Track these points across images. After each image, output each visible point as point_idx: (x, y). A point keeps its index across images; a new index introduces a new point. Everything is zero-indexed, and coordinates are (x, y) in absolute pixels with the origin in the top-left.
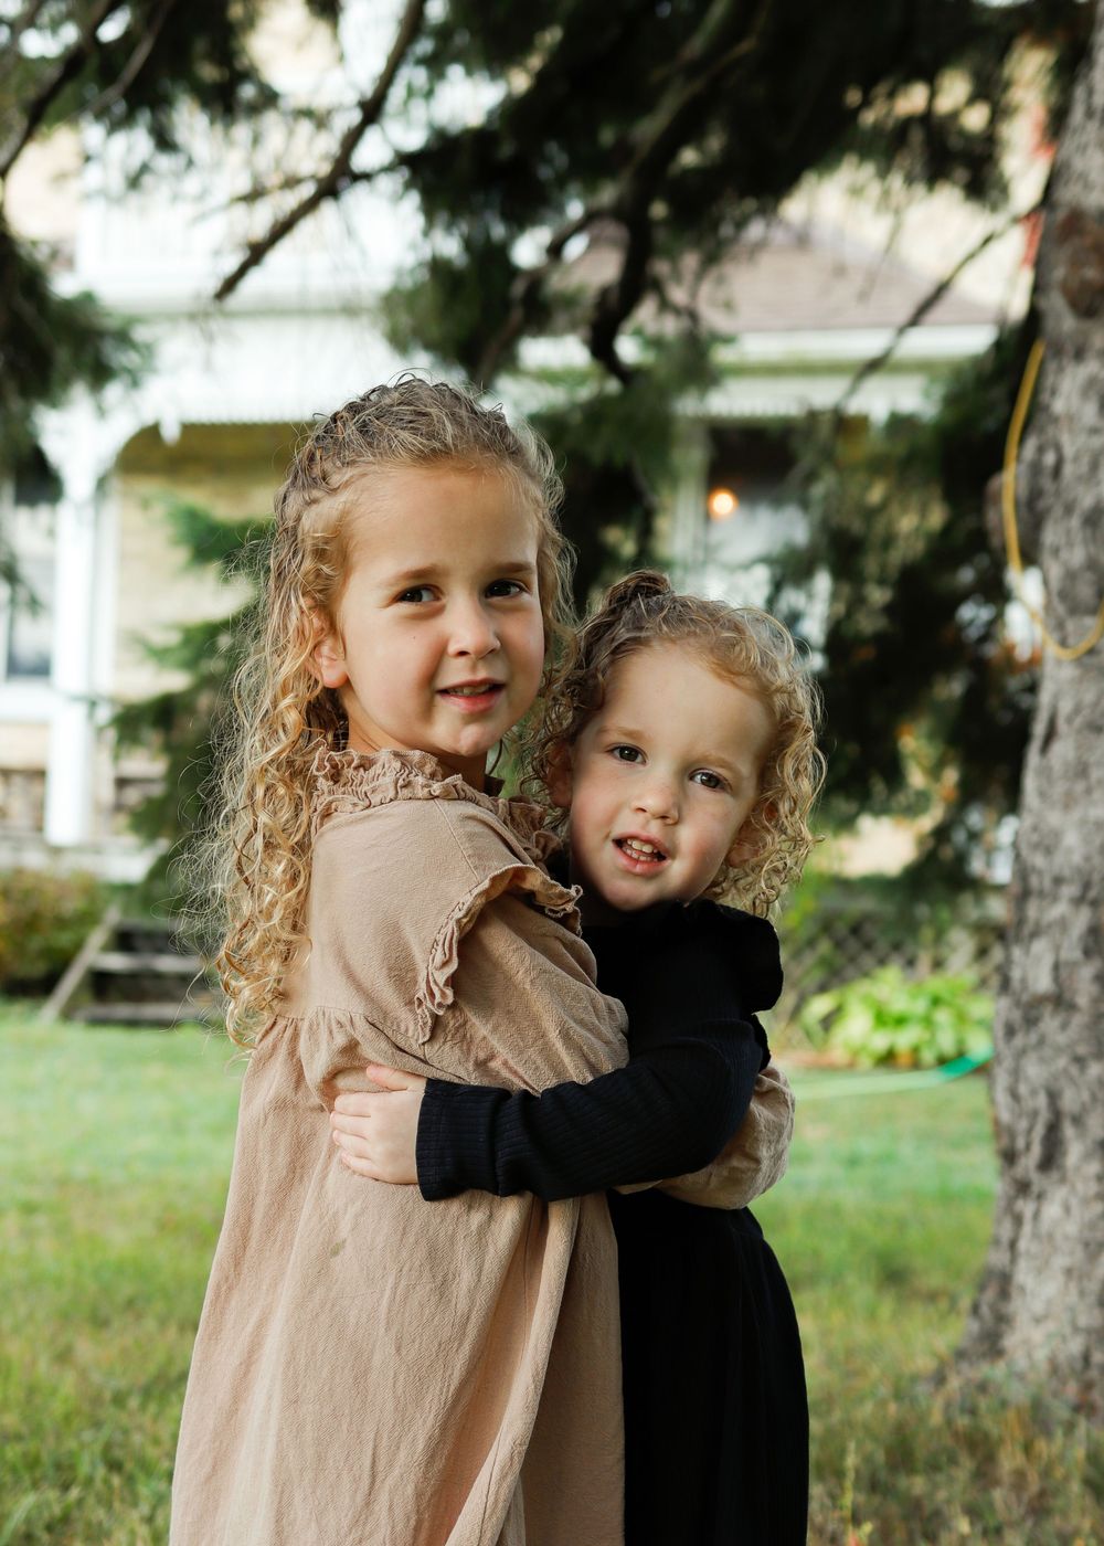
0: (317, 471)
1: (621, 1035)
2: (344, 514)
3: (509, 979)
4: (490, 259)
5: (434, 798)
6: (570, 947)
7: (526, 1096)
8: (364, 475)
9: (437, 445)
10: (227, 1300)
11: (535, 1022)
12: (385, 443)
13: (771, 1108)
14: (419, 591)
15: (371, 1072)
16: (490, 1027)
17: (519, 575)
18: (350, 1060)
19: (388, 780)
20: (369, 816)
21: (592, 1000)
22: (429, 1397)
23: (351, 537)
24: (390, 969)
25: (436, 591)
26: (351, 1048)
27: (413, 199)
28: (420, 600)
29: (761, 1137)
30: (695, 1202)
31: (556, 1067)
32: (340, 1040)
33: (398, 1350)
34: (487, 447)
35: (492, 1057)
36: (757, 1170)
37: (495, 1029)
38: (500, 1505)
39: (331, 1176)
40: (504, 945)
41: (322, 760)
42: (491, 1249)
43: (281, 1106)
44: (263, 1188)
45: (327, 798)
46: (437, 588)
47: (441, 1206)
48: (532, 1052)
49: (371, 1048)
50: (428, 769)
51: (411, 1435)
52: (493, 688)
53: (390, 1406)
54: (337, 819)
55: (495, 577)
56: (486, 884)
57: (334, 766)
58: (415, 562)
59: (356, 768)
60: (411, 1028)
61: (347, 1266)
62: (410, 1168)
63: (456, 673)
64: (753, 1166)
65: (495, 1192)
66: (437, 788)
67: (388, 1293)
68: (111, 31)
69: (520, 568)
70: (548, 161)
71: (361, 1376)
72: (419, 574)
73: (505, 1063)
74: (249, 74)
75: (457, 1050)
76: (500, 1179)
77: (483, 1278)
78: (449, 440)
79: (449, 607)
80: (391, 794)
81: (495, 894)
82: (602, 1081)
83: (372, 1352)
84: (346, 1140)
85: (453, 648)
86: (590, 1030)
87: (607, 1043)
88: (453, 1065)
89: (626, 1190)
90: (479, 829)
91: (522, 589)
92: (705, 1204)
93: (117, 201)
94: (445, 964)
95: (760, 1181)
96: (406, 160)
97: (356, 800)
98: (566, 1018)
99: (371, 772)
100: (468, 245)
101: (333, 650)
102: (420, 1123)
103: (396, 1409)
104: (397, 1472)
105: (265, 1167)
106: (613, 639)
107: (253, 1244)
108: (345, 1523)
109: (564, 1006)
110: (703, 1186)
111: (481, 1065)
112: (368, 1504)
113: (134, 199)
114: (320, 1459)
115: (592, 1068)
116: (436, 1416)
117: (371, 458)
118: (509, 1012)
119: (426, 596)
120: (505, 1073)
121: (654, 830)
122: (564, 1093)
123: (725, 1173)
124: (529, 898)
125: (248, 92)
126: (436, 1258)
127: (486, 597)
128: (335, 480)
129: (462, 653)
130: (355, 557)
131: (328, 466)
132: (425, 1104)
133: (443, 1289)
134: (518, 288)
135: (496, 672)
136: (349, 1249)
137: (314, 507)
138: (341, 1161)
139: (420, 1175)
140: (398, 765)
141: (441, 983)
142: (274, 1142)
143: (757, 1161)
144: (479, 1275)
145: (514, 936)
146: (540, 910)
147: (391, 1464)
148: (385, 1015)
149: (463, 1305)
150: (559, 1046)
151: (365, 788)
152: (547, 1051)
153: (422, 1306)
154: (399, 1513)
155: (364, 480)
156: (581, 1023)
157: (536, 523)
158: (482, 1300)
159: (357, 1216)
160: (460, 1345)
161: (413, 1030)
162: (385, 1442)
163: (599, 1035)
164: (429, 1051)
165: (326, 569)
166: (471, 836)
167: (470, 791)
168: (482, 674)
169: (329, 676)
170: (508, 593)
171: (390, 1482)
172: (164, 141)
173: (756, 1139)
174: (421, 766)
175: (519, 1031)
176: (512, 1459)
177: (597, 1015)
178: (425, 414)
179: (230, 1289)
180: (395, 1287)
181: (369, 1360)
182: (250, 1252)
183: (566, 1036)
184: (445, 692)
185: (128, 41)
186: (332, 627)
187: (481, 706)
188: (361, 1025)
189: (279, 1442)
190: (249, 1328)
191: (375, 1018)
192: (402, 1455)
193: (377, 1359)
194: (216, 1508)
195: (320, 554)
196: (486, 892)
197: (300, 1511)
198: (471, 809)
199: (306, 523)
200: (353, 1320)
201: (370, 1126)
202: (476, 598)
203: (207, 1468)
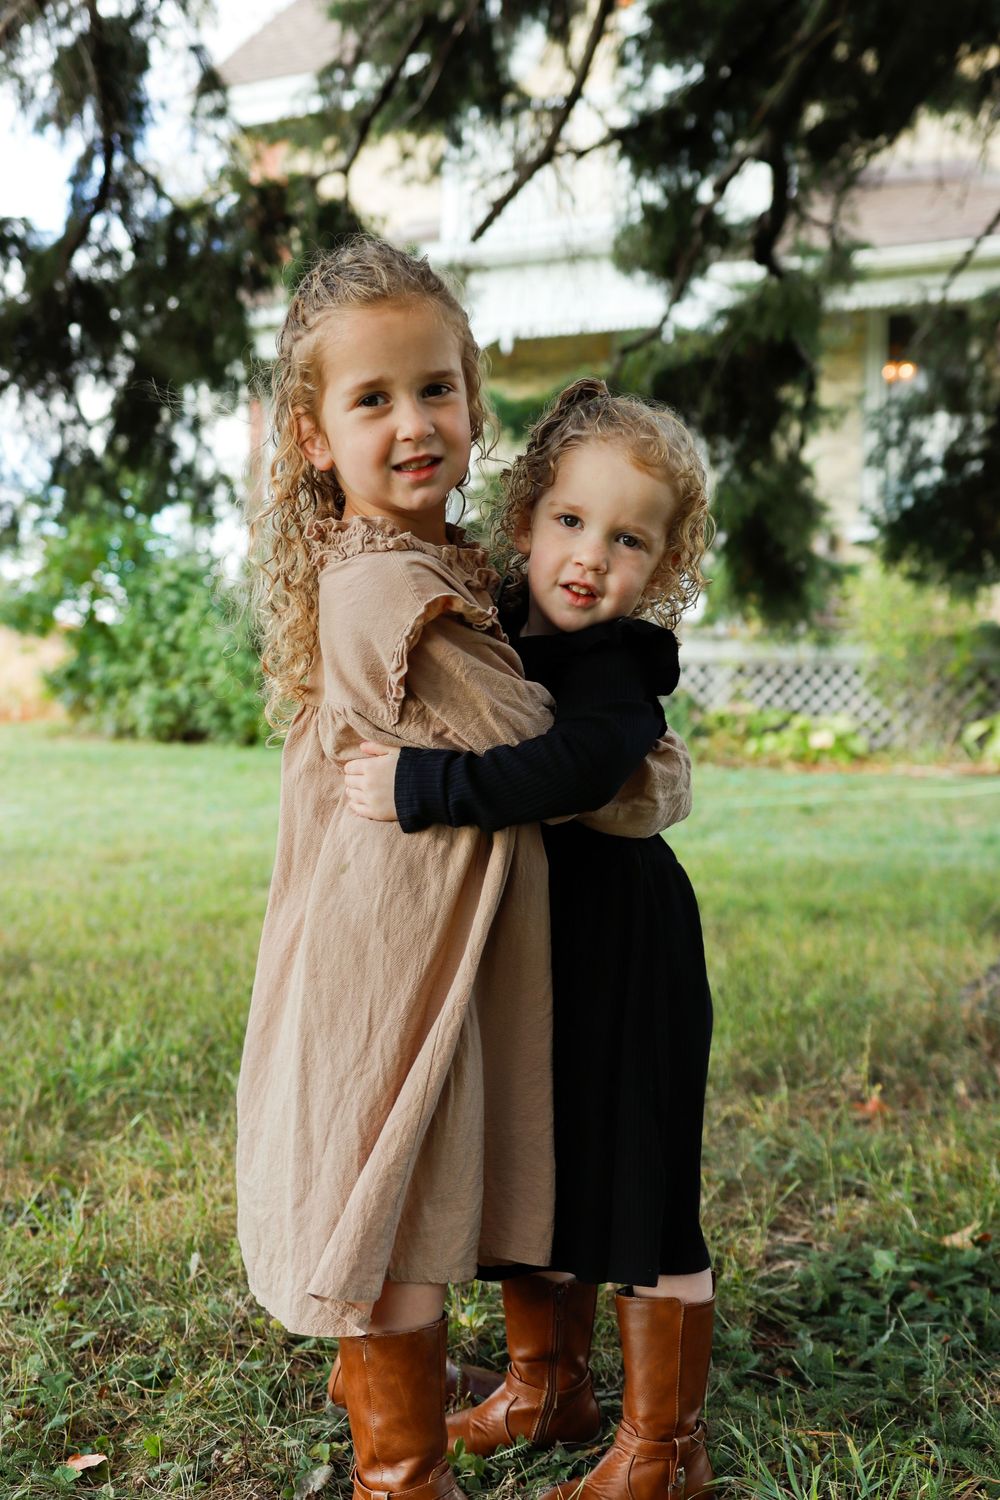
0: (300, 317)
1: (542, 708)
2: (317, 346)
3: (449, 676)
4: (682, 200)
5: (389, 550)
6: (497, 650)
7: (471, 755)
8: (328, 317)
9: (376, 290)
10: (280, 906)
11: (472, 703)
12: (340, 292)
13: (666, 763)
14: (373, 397)
15: (363, 746)
16: (439, 711)
17: (446, 379)
18: (348, 738)
19: (357, 539)
20: (346, 565)
21: (515, 686)
22: (408, 973)
23: (323, 363)
24: (368, 673)
25: (387, 397)
26: (348, 730)
27: (626, 164)
28: (376, 404)
29: (656, 783)
30: (605, 831)
31: (491, 736)
32: (341, 724)
33: (386, 939)
34: (415, 288)
35: (446, 730)
36: (656, 808)
37: (444, 712)
38: (446, 1044)
39: (342, 820)
40: (446, 653)
41: (311, 527)
42: (451, 867)
43: (311, 769)
44: (298, 827)
45: (320, 553)
46: (385, 393)
47: (415, 837)
48: (472, 726)
49: (362, 729)
50: (388, 529)
51: (396, 1000)
52: (436, 461)
53: (381, 979)
54: (329, 566)
55: (427, 383)
56: (422, 610)
57: (320, 531)
58: (367, 376)
59: (336, 531)
60: (386, 714)
61: (351, 880)
62: (390, 808)
63: (403, 453)
64: (652, 805)
65: (450, 824)
66: (391, 542)
67: (378, 899)
68: (415, 64)
69: (446, 374)
70: (719, 126)
71: (360, 958)
72: (370, 385)
73: (455, 735)
74: (510, 87)
75: (419, 728)
76: (452, 814)
77: (446, 887)
78: (385, 286)
79: (396, 407)
80: (360, 548)
81: (432, 616)
82: (527, 745)
83: (367, 942)
84: (352, 793)
85: (400, 436)
86: (514, 707)
87: (530, 715)
88: (417, 736)
89: (553, 822)
90: (422, 570)
91: (449, 390)
92: (617, 834)
93: (427, 182)
94: (399, 669)
95: (660, 817)
96: (617, 135)
97: (337, 554)
98: (494, 700)
99: (346, 533)
100: (667, 192)
101: (322, 443)
102: (397, 777)
103: (385, 982)
104: (386, 1025)
105: (298, 812)
106: (562, 435)
107: (295, 866)
108: (351, 1063)
109: (492, 692)
110: (613, 817)
111: (438, 736)
112: (366, 1048)
113: (436, 181)
114: (333, 1016)
115: (518, 733)
116: (413, 986)
117: (332, 305)
118: (452, 699)
119: (380, 401)
120: (456, 742)
121: (590, 579)
122: (497, 754)
123: (629, 809)
124: (460, 618)
125: (510, 100)
126: (412, 873)
127: (424, 396)
128: (311, 321)
129: (407, 440)
130: (329, 376)
131: (306, 312)
132: (399, 763)
133: (417, 895)
134: (697, 219)
135: (436, 450)
136: (352, 869)
137: (300, 343)
138: (350, 808)
139: (399, 814)
140: (365, 527)
141: (396, 682)
142: (304, 795)
143: (655, 801)
144: (443, 886)
145: (451, 645)
146: (469, 626)
147: (382, 1019)
148: (367, 706)
149: (431, 908)
150: (491, 720)
151: (342, 544)
152: (482, 724)
153: (402, 908)
154: (389, 1054)
155: (329, 321)
156: (507, 702)
157: (457, 340)
158: (446, 902)
159: (358, 845)
160: (430, 935)
161: (386, 713)
162: (378, 1005)
163: (522, 710)
164: (399, 730)
165: (309, 387)
166: (416, 576)
167: (417, 542)
168: (422, 452)
169: (321, 463)
170: (440, 393)
171: (381, 1033)
172: (457, 141)
173: (653, 786)
174: (382, 528)
175: (461, 712)
176: (453, 1011)
177: (520, 697)
178: (369, 268)
179: (282, 898)
180: (383, 895)
181: (366, 947)
182: (294, 871)
183: (496, 713)
184: (398, 468)
185: (426, 71)
186: (318, 428)
187: (424, 475)
188: (350, 713)
189: (304, 1005)
190: (293, 926)
191: (359, 709)
192: (390, 1014)
193: (372, 945)
194: (269, 1052)
195: (305, 376)
196: (423, 616)
197: (319, 1052)
198: (416, 556)
199: (295, 352)
200: (353, 918)
201: (363, 781)
202: (415, 398)
203: (263, 1023)
